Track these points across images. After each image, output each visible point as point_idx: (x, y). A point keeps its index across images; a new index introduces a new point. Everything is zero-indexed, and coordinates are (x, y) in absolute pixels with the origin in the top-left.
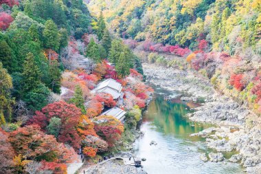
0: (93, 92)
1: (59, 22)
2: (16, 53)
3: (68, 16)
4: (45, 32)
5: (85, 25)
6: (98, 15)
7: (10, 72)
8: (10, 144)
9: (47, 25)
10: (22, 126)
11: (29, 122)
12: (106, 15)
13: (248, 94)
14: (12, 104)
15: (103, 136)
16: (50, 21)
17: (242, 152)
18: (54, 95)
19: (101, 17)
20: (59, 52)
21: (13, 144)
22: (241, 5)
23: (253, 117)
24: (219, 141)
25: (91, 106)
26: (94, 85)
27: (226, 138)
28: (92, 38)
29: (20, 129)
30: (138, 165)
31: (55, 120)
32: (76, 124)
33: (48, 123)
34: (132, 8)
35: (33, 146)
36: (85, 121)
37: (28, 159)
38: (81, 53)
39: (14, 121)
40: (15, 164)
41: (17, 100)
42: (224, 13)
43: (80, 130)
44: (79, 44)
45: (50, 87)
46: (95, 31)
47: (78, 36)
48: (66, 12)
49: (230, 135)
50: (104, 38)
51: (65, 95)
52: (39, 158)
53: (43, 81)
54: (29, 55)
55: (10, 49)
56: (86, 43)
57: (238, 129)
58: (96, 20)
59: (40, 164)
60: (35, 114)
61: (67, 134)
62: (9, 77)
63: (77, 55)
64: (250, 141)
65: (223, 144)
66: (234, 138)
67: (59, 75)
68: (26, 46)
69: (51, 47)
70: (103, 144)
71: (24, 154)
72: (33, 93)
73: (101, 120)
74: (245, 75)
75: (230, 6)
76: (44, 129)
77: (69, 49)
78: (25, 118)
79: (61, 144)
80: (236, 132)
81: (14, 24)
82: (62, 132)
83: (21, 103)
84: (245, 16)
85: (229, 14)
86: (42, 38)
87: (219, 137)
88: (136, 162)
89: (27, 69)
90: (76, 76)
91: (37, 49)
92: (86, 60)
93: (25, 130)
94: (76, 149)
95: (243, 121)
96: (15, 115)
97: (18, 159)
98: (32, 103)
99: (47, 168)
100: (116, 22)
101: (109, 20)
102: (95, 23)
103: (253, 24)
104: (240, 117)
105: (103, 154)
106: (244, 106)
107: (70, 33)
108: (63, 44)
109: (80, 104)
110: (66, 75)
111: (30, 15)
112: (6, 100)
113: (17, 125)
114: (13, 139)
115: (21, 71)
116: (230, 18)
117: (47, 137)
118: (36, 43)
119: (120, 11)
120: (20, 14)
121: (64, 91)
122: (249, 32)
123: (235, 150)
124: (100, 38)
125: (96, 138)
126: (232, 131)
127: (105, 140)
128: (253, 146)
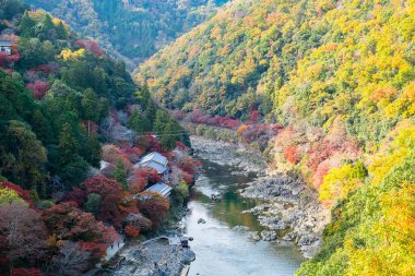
0: (136, 166)
1: (99, 91)
2: (52, 124)
3: (110, 84)
4: (85, 101)
5: (129, 95)
6: (142, 84)
7: (44, 144)
8: (43, 223)
9: (86, 95)
10: (57, 203)
11: (65, 199)
12: (152, 84)
14: (47, 179)
15: (146, 215)
16: (90, 90)
17: (296, 229)
18: (94, 171)
19: (146, 86)
20: (99, 123)
21: (47, 223)
22: (295, 74)
23: (309, 193)
24: (273, 219)
25: (134, 181)
26: (137, 158)
27: (280, 214)
28: (135, 108)
29: (55, 207)
30: (185, 244)
31: (94, 197)
32: (116, 201)
33: (86, 200)
34: (178, 76)
35: (69, 225)
36: (127, 198)
37: (63, 239)
38: (124, 125)
39: (49, 198)
40: (49, 244)
41: (52, 174)
42: (276, 83)
43: (121, 207)
44: (121, 115)
45: (89, 162)
46: (138, 101)
47: (121, 107)
48: (107, 81)
49: (284, 212)
50: (148, 108)
51: (105, 169)
52: (75, 238)
53: (81, 155)
54: (66, 126)
55: (45, 120)
56: (129, 114)
57: (292, 206)
58: (140, 89)
59: (77, 245)
60: (72, 190)
61: (110, 212)
62: (43, 148)
63: (119, 127)
64: (305, 218)
65: (276, 222)
66: (287, 215)
67: (99, 148)
68: (63, 116)
69: (91, 118)
70: (147, 222)
71: (59, 233)
72: (71, 167)
73: (145, 196)
74: (300, 147)
75: (283, 75)
76: (82, 206)
77: (110, 120)
78: (61, 194)
79: (100, 223)
80: (290, 209)
81: (50, 94)
82: (102, 210)
83: (57, 179)
84: (299, 85)
85: (281, 84)
86: (81, 109)
87: (272, 214)
88: (183, 242)
89: (63, 140)
90: (117, 149)
91: (75, 120)
92: (129, 132)
93: (60, 208)
94: (117, 229)
95: (297, 197)
96: (49, 191)
97: (52, 238)
98: (69, 179)
99: (84, 248)
100: (161, 92)
101: (155, 89)
102: (138, 93)
103: (308, 94)
104: (294, 193)
105: (147, 233)
106: (298, 181)
107: (110, 104)
108: (104, 115)
109: (122, 178)
110: (107, 148)
111: (68, 84)
112: (39, 174)
113: (51, 203)
114: (47, 218)
115: (58, 144)
116: (283, 88)
117: (85, 214)
118: (74, 113)
119: (165, 81)
120: (57, 82)
121: (104, 165)
122: (303, 102)
123: (289, 227)
124: (144, 108)
125: (139, 216)
126: (286, 207)
127: (149, 218)
128: (308, 223)
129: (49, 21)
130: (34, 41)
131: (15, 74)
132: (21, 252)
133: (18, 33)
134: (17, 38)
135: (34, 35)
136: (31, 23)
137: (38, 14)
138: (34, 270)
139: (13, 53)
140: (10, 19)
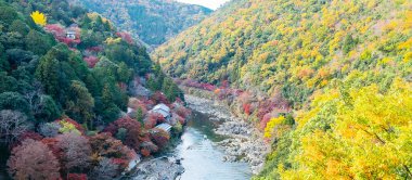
0: (150, 112)
1: (129, 64)
2: (98, 83)
3: (136, 60)
4: (119, 70)
5: (147, 67)
6: (156, 61)
7: (93, 96)
8: (90, 145)
9: (121, 66)
10: (99, 133)
11: (104, 131)
12: (162, 61)
13: (254, 117)
14: (93, 118)
15: (155, 142)
16: (123, 63)
18: (123, 113)
19: (158, 62)
20: (128, 84)
21: (92, 145)
22: (251, 59)
23: (257, 132)
25: (148, 121)
26: (151, 107)
28: (151, 75)
29: (98, 136)
30: (178, 162)
31: (122, 130)
32: (137, 133)
33: (118, 132)
34: (179, 57)
35: (106, 147)
36: (143, 131)
37: (102, 156)
38: (143, 86)
39: (94, 130)
40: (93, 159)
41: (97, 115)
42: (240, 63)
43: (139, 137)
44: (142, 79)
45: (120, 107)
46: (153, 71)
47: (142, 74)
48: (134, 58)
49: (241, 144)
50: (159, 76)
51: (130, 113)
52: (109, 156)
53: (116, 103)
54: (107, 85)
55: (94, 80)
56: (147, 79)
58: (154, 64)
59: (110, 160)
60: (109, 125)
61: (132, 140)
62: (92, 99)
63: (140, 87)
64: (254, 149)
66: (244, 146)
67: (127, 99)
68: (105, 79)
69: (122, 80)
70: (155, 147)
71: (99, 152)
72: (109, 111)
73: (154, 131)
74: (253, 104)
75: (244, 59)
76: (114, 136)
77: (135, 82)
78: (102, 128)
79: (126, 146)
81: (99, 64)
82: (127, 138)
83: (100, 118)
84: (254, 66)
85: (242, 64)
86: (116, 74)
89: (105, 95)
90: (139, 101)
91: (113, 81)
92: (147, 90)
93: (101, 136)
94: (136, 150)
95: (250, 135)
96: (95, 125)
97: (95, 155)
98: (107, 118)
99: (115, 162)
100: (168, 66)
101: (164, 64)
102: (153, 66)
103: (259, 71)
105: (154, 154)
107: (136, 72)
108: (131, 79)
109: (141, 119)
110: (132, 99)
111: (110, 59)
112: (89, 114)
113: (96, 133)
114: (92, 142)
115: (101, 96)
116: (243, 67)
117: (116, 141)
118: (113, 78)
119: (171, 59)
120: (103, 57)
121: (129, 110)
122: (256, 76)
124: (156, 76)
125: (150, 143)
127: (156, 144)
129: (100, 20)
130: (90, 32)
131: (77, 52)
132: (75, 163)
133: (80, 27)
134: (80, 30)
135: (90, 28)
136: (89, 20)
137: (93, 15)
138: (82, 175)
139: (76, 39)
140: (76, 17)
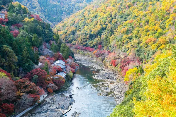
0: (53, 65)
1: (39, 35)
2: (20, 47)
3: (43, 33)
4: (33, 39)
5: (51, 37)
6: (56, 33)
7: (17, 55)
8: (15, 86)
9: (34, 36)
10: (21, 78)
11: (24, 77)
12: (60, 33)
13: (118, 68)
14: (17, 69)
16: (35, 34)
17: (115, 92)
18: (36, 66)
19: (58, 34)
20: (39, 47)
21: (17, 86)
22: (116, 31)
23: (120, 78)
24: (106, 88)
25: (51, 71)
26: (53, 62)
27: (109, 86)
28: (53, 42)
29: (20, 80)
30: (71, 97)
31: (36, 77)
32: (45, 79)
33: (33, 78)
34: (71, 30)
35: (26, 87)
36: (48, 78)
37: (23, 93)
38: (48, 49)
39: (18, 76)
40: (17, 94)
41: (19, 67)
42: (109, 34)
43: (46, 81)
44: (47, 44)
45: (34, 63)
46: (54, 40)
47: (48, 41)
48: (42, 31)
49: (110, 85)
50: (58, 42)
51: (40, 66)
52: (28, 92)
53: (31, 60)
54: (26, 48)
55: (17, 45)
56: (51, 44)
58: (55, 35)
59: (28, 95)
60: (27, 73)
61: (42, 82)
62: (16, 57)
63: (46, 49)
64: (118, 88)
65: (107, 89)
67: (38, 57)
68: (24, 44)
69: (36, 45)
70: (56, 87)
71: (21, 90)
72: (27, 65)
73: (56, 77)
74: (117, 60)
75: (112, 31)
76: (31, 80)
77: (43, 47)
78: (23, 75)
79: (38, 87)
80: (113, 84)
81: (20, 35)
82: (38, 82)
83: (21, 69)
84: (118, 36)
85: (111, 35)
86: (31, 41)
87: (105, 86)
88: (70, 95)
89: (24, 54)
90: (46, 58)
91: (29, 46)
92: (50, 51)
93: (22, 80)
94: (44, 89)
95: (116, 79)
96: (18, 74)
97: (19, 92)
98: (26, 69)
99: (31, 97)
100: (64, 36)
101: (61, 35)
102: (55, 36)
103: (121, 39)
104: (114, 78)
105: (56, 92)
106: (116, 73)
107: (43, 40)
108: (41, 44)
109: (47, 70)
110: (41, 57)
111: (27, 31)
112: (14, 67)
113: (19, 78)
114: (17, 84)
115: (22, 55)
116: (112, 37)
117: (32, 83)
118: (29, 43)
119: (66, 32)
120: (22, 31)
121: (40, 64)
122: (119, 43)
123: (112, 91)
124: (56, 42)
125: (53, 85)
126: (111, 83)
127: (57, 85)
128: (119, 90)
129: (20, 6)
130: (14, 14)
131: (6, 27)
132: (6, 97)
133: (8, 11)
134: (7, 13)
135: (14, 12)
136: (13, 7)
137: (16, 3)
138: (11, 105)
139: (5, 18)
